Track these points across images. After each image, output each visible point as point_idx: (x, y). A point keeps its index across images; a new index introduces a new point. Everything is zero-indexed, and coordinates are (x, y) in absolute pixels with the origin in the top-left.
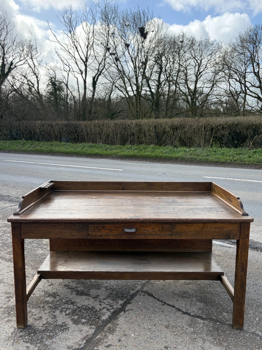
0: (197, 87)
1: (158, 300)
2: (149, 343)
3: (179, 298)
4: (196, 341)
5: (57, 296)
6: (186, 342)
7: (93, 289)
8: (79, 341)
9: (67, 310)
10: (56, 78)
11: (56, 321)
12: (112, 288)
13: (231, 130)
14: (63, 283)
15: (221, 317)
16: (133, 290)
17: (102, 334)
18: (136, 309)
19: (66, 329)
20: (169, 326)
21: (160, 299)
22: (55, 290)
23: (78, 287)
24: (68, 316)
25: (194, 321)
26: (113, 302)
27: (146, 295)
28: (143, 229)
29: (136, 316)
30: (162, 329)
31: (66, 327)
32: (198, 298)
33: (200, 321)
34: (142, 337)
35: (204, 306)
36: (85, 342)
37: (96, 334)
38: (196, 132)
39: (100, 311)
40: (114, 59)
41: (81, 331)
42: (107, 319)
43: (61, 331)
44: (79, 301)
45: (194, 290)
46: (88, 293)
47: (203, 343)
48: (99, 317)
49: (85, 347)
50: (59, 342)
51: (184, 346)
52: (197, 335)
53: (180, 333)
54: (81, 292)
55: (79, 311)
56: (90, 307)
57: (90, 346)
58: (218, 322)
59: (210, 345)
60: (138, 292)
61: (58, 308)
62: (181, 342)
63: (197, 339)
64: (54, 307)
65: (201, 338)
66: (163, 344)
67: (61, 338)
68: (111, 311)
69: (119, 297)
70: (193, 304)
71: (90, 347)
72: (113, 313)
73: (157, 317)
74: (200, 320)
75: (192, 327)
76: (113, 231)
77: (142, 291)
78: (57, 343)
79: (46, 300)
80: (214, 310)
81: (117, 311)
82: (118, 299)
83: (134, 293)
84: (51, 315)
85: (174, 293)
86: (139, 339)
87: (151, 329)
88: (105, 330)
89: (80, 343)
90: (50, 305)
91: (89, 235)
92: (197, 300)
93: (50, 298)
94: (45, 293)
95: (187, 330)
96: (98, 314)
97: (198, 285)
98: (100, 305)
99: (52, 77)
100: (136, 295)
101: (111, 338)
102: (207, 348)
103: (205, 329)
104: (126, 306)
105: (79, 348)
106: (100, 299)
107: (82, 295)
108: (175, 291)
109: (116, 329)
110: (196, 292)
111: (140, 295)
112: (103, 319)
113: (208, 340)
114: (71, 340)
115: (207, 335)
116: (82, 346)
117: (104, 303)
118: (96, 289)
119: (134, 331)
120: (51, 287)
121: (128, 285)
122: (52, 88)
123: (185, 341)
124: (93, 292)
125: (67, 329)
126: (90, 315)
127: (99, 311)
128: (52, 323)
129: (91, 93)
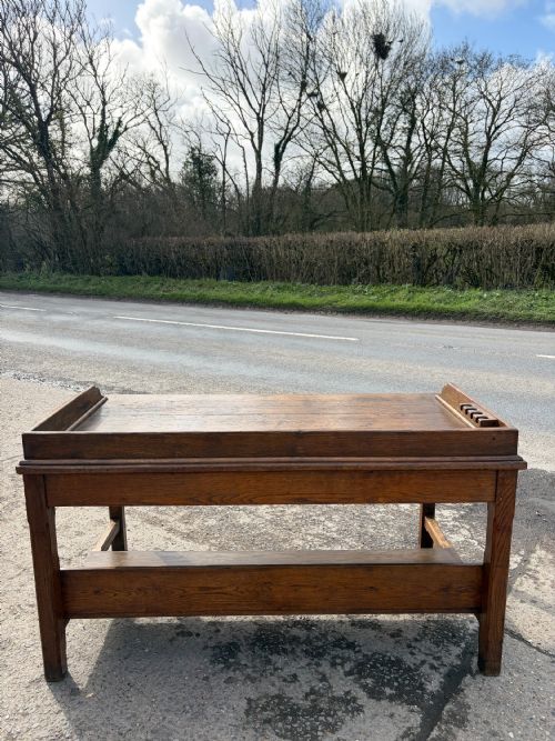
0: (488, 159)
1: (538, 649)
9: (344, 663)
10: (202, 150)
11: (330, 688)
17: (440, 728)
24: (351, 677)
26: (439, 649)
31: (356, 705)
40: (316, 107)
41: (392, 716)
42: (438, 691)
43: (347, 713)
44: (362, 641)
48: (420, 685)
55: (371, 667)
56: (393, 659)
61: (324, 655)
64: (314, 653)
67: (353, 730)
68: (441, 671)
69: (446, 637)
72: (448, 677)
81: (455, 671)
82: (446, 641)
84: (315, 673)
88: (444, 717)
90: (305, 646)
96: (417, 678)
98: (412, 654)
99: (193, 146)
106: (407, 639)
109: (469, 718)
112: (430, 690)
117: (420, 651)
119: (511, 724)
122: (194, 169)
125: (361, 709)
126: (398, 678)
127: (416, 670)
128: (322, 691)
129: (273, 178)
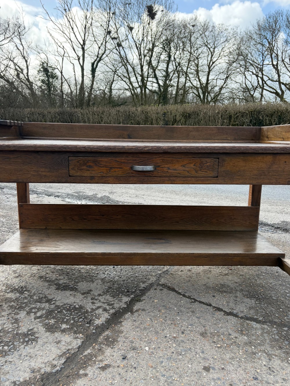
0: (209, 79)
1: (184, 296)
2: (176, 362)
3: (216, 293)
4: (255, 358)
5: (25, 291)
6: (239, 359)
7: (83, 282)
8: (53, 360)
9: (38, 311)
10: (49, 63)
11: (17, 327)
12: (112, 281)
13: (252, 117)
14: (37, 274)
15: (287, 319)
16: (143, 283)
17: (93, 348)
18: (150, 309)
19: (34, 340)
20: (206, 333)
21: (187, 295)
22: (24, 283)
23: (60, 279)
24: (39, 320)
25: (245, 325)
26: (114, 299)
27: (165, 290)
28: (166, 166)
29: (150, 319)
30: (195, 339)
31: (33, 337)
32: (245, 293)
33: (255, 325)
34: (162, 351)
35: (256, 304)
36: (63, 360)
37: (84, 348)
38: (212, 120)
39: (93, 312)
40: (116, 45)
41: (58, 342)
42: (103, 324)
43: (23, 343)
44: (59, 298)
45: (236, 283)
46: (75, 286)
47: (268, 361)
48: (91, 321)
49: (63, 370)
50: (17, 361)
51: (238, 366)
52: (255, 347)
53: (227, 344)
54: (64, 286)
55: (58, 312)
56: (77, 306)
57: (73, 368)
58: (285, 326)
59: (281, 364)
60: (151, 285)
61: (25, 308)
62: (230, 359)
63: (256, 354)
64: (17, 307)
65: (264, 351)
66: (200, 363)
67: (21, 354)
68: (110, 312)
69: (122, 292)
70: (239, 301)
71: (71, 370)
72: (114, 314)
73: (185, 320)
74: (255, 323)
75: (244, 335)
76: (113, 170)
77: (159, 285)
78: (13, 362)
79: (7, 296)
80: (273, 309)
81: (120, 311)
82: (121, 295)
83: (145, 287)
84: (11, 319)
85: (207, 287)
86: (158, 355)
87: (177, 339)
88: (100, 340)
89: (55, 362)
90: (13, 303)
91: (70, 176)
92: (244, 296)
93: (13, 294)
94: (6, 287)
95: (237, 339)
96: (89, 317)
97: (241, 276)
98: (93, 303)
99: (43, 61)
100: (149, 290)
101: (109, 354)
102: (278, 369)
103: (267, 338)
104: (134, 304)
105: (52, 373)
106: (93, 295)
107: (65, 290)
108: (207, 284)
109: (119, 340)
110: (240, 285)
111: (156, 289)
112: (97, 323)
113: (276, 356)
114: (39, 358)
115: (272, 347)
116: (58, 368)
117: (100, 301)
118: (88, 281)
119: (149, 341)
120: (17, 279)
121: (137, 276)
122: (44, 74)
123: (237, 358)
124: (83, 286)
125: (36, 340)
126: (75, 318)
127: (91, 312)
128: (10, 330)
129: (91, 82)
